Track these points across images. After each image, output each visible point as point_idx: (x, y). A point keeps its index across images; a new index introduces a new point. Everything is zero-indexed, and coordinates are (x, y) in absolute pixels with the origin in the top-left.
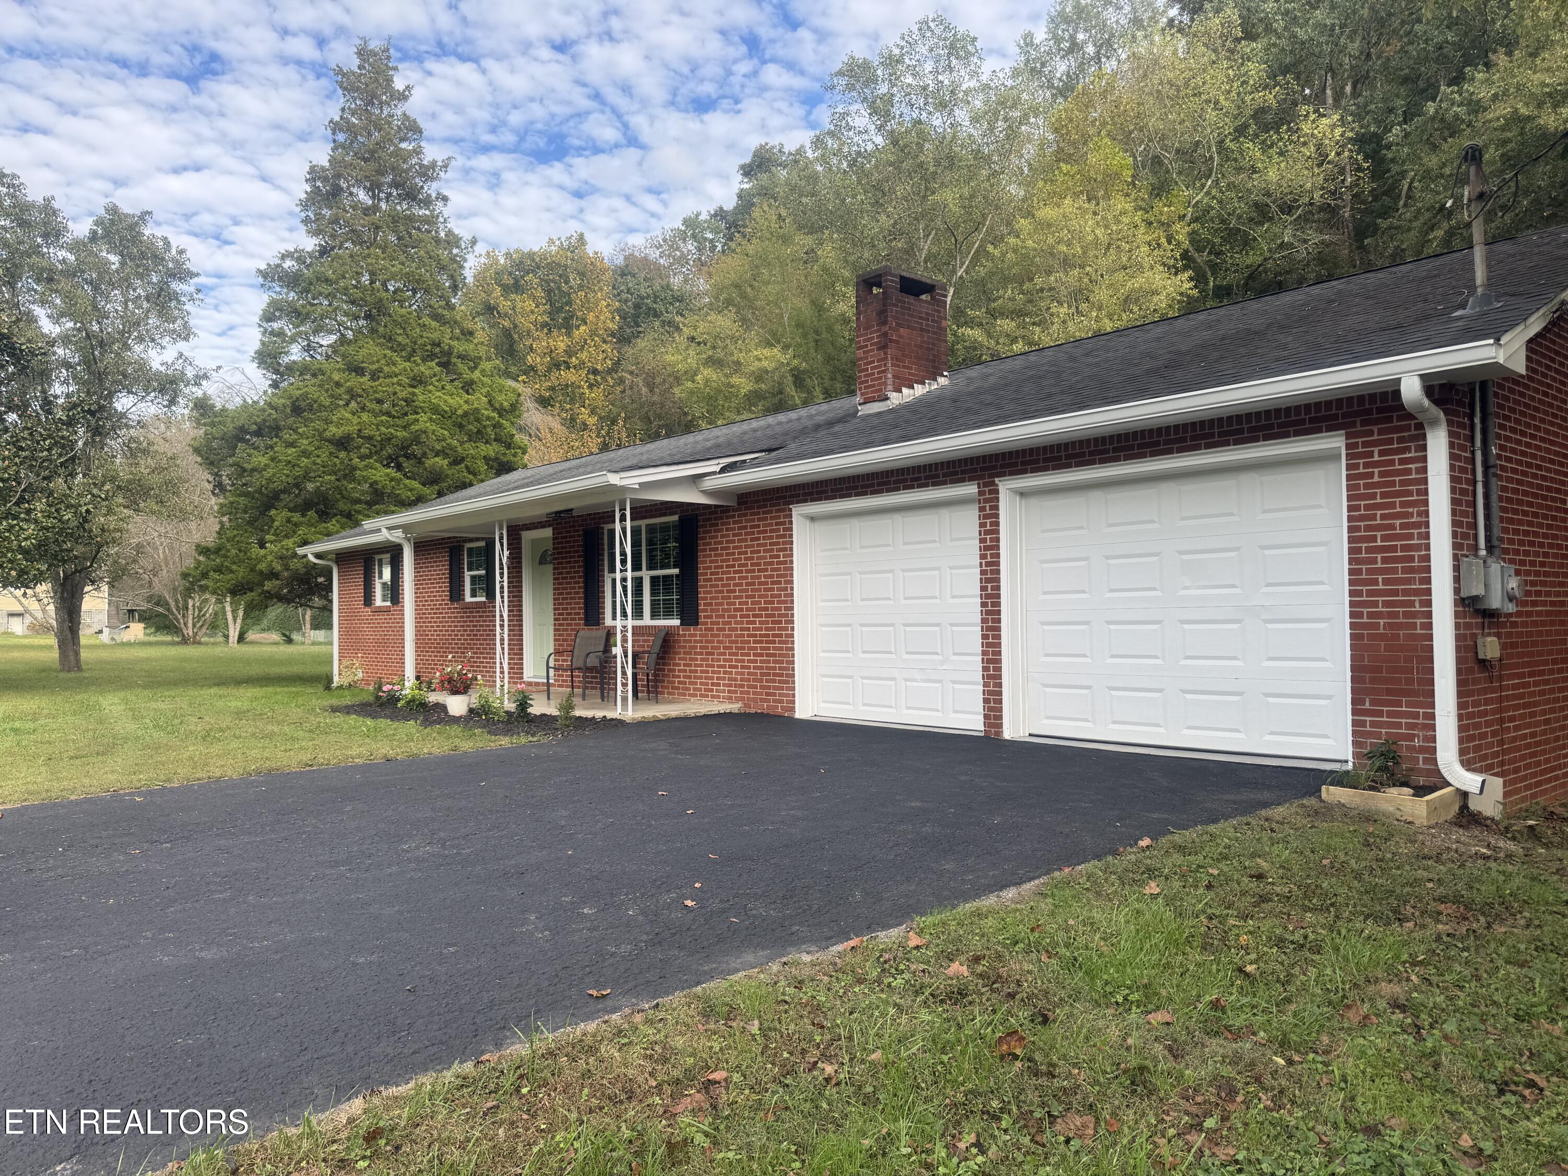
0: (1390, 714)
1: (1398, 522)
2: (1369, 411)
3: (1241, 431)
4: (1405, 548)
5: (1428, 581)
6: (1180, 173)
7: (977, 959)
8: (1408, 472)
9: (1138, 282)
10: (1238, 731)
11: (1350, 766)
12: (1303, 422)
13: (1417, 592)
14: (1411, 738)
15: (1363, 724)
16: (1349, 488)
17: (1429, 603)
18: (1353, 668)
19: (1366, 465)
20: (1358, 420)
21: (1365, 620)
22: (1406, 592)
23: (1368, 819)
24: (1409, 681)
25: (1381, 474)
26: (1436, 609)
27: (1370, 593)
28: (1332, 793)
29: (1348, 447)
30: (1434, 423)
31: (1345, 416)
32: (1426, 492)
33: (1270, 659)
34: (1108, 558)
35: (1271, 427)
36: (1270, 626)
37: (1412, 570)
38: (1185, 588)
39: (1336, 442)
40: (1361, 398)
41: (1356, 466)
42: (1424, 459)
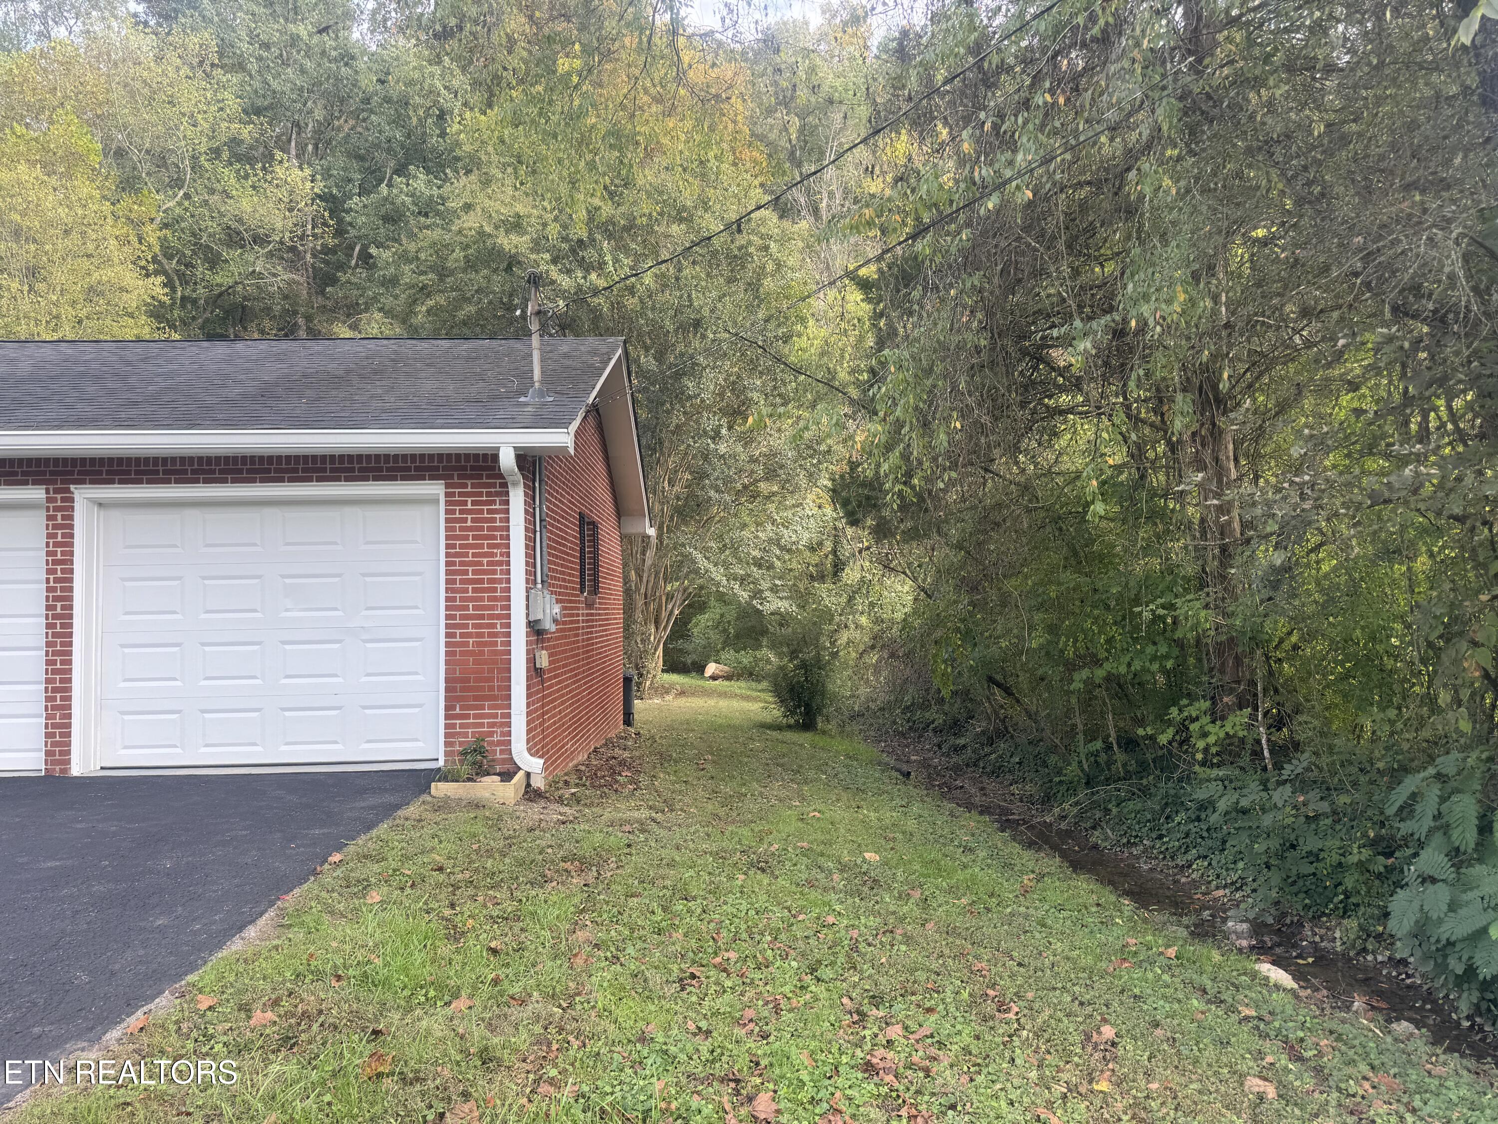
0: (476, 716)
1: (485, 560)
2: (464, 468)
3: (352, 470)
4: (491, 581)
5: (508, 607)
6: (148, 174)
7: (276, 1003)
8: (493, 520)
9: (107, 274)
10: (336, 742)
11: (441, 763)
12: (408, 469)
13: (499, 617)
14: (491, 734)
15: (453, 726)
16: (447, 529)
17: (509, 626)
18: (447, 680)
19: (461, 512)
20: (456, 473)
21: (458, 639)
22: (491, 617)
23: (477, 806)
24: (491, 688)
25: (473, 520)
26: (513, 630)
27: (462, 617)
28: (440, 789)
29: (447, 495)
30: (515, 484)
31: (444, 468)
32: (508, 537)
33: (368, 675)
34: (204, 578)
35: (380, 469)
36: (369, 645)
37: (495, 599)
38: (287, 610)
39: (436, 489)
40: (458, 456)
41: (453, 512)
42: (507, 511)
